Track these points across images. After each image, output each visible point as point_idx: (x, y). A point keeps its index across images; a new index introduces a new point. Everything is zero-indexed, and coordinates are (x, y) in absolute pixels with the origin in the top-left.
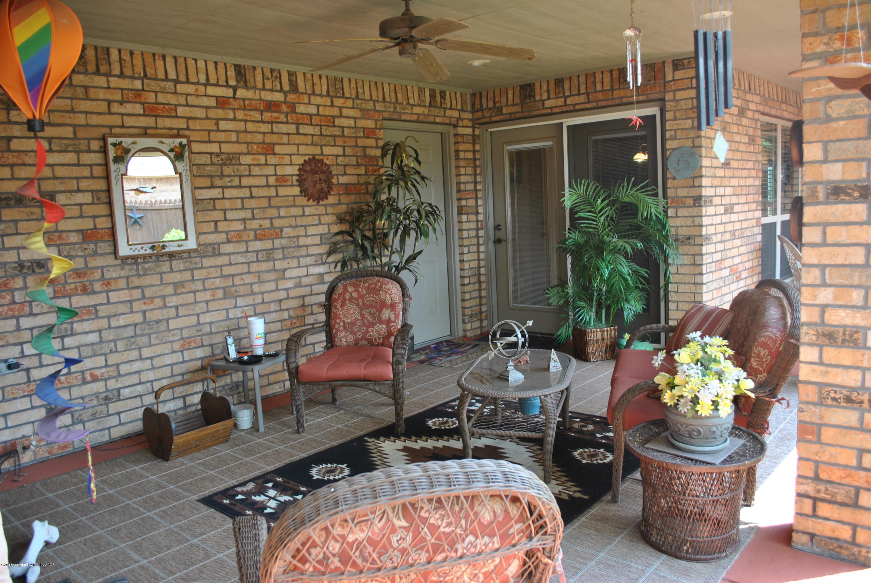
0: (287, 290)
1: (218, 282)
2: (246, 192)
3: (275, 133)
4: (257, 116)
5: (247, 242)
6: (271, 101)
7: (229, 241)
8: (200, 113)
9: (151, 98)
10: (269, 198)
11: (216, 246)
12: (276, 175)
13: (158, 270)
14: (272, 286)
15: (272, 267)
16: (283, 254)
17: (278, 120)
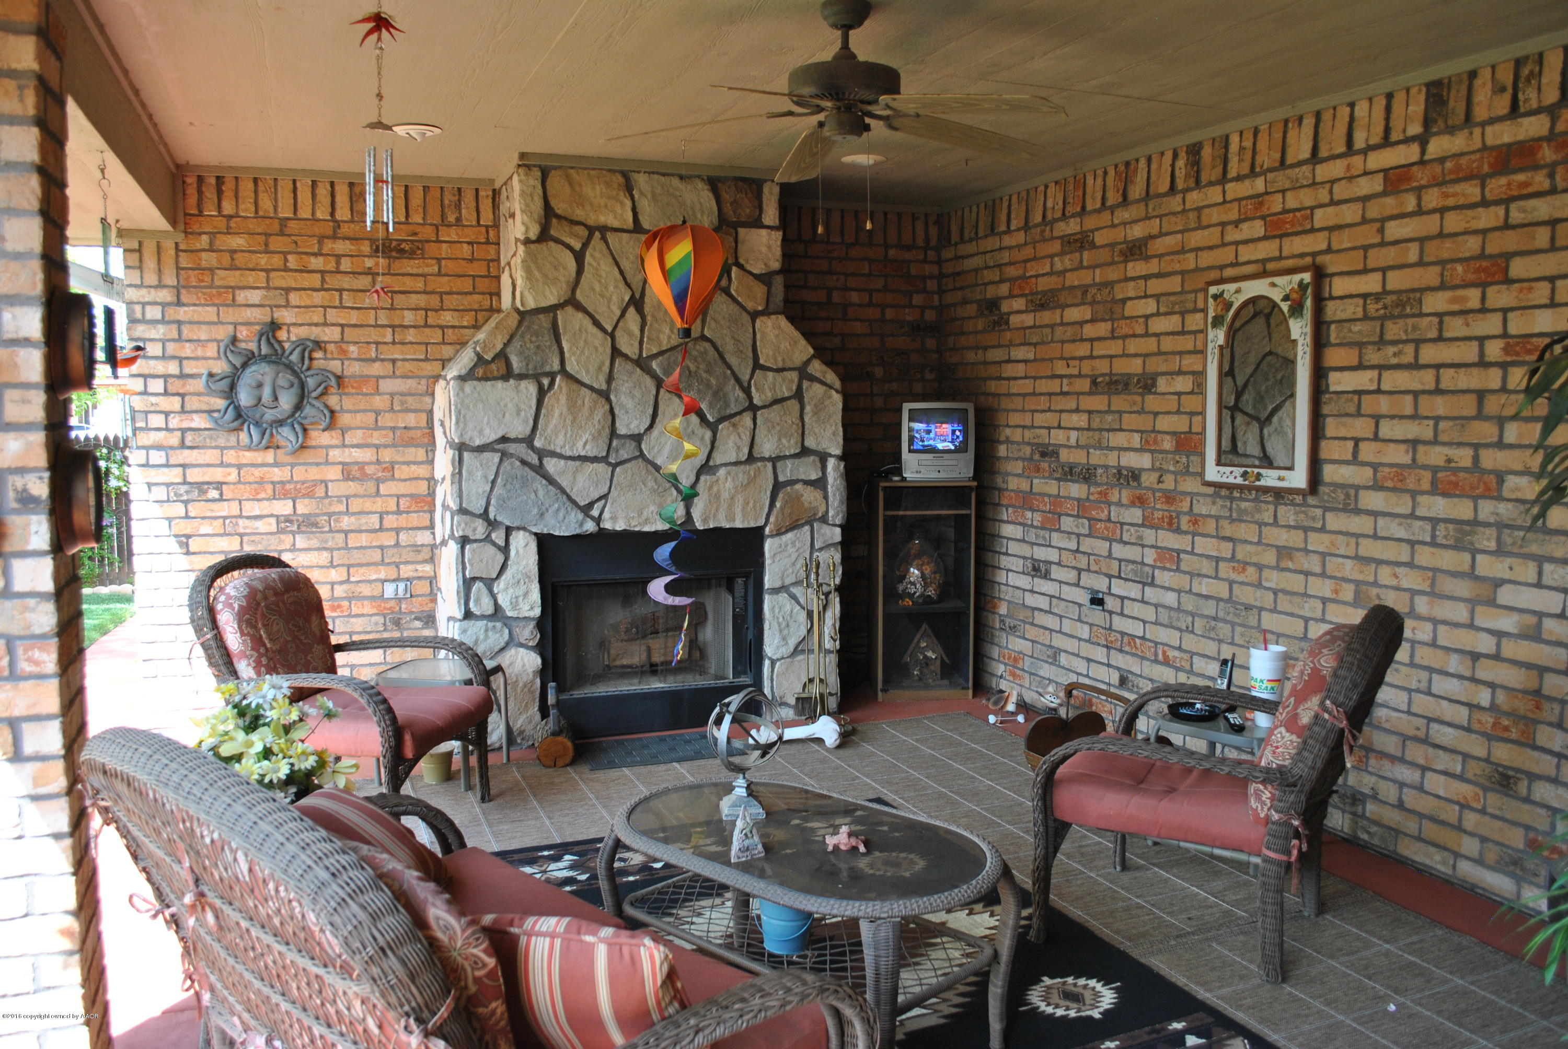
0: (1499, 635)
2: (1426, 379)
3: (1513, 227)
4: (1472, 191)
5: (1414, 494)
6: (1509, 145)
7: (1377, 487)
8: (1350, 213)
9: (1275, 202)
10: (1481, 395)
11: (1352, 492)
12: (1505, 335)
13: (1257, 516)
14: (1460, 613)
15: (1468, 568)
16: (1499, 540)
17: (1530, 190)
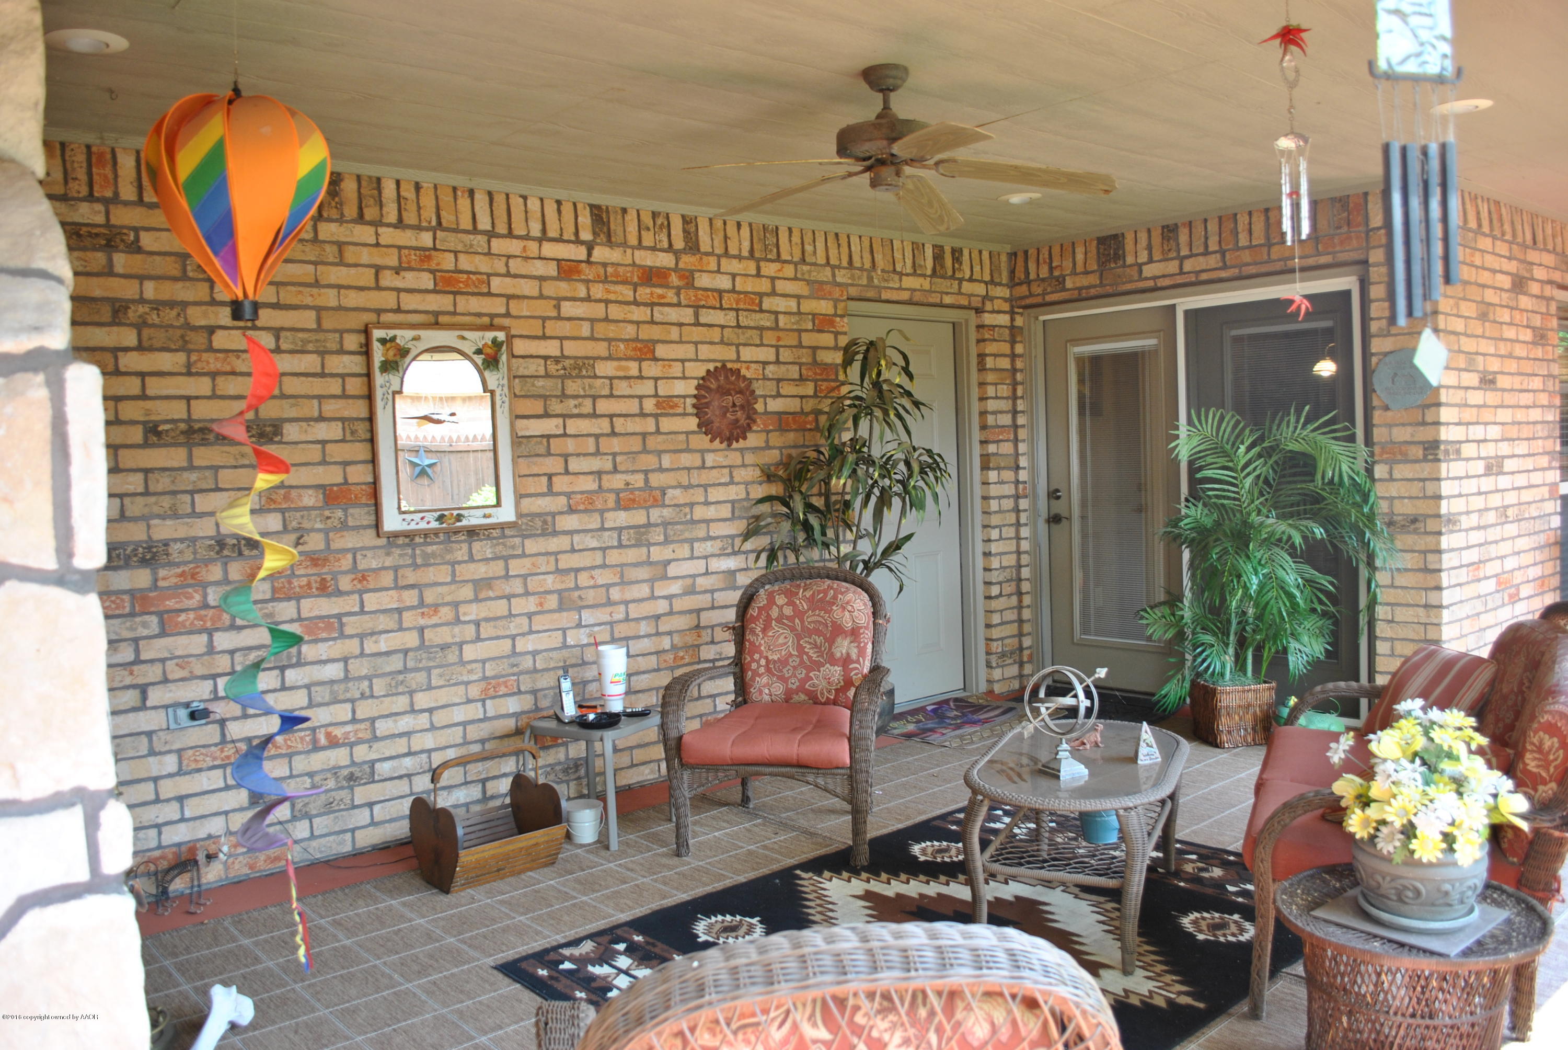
0: (670, 598)
1: (550, 582)
2: (603, 426)
3: (657, 323)
4: (627, 293)
5: (602, 512)
6: (651, 268)
7: (571, 510)
8: (528, 288)
9: (448, 262)
10: (644, 435)
11: (549, 519)
12: (656, 395)
13: (448, 557)
14: (645, 590)
15: (644, 558)
16: (665, 535)
17: (662, 301)
